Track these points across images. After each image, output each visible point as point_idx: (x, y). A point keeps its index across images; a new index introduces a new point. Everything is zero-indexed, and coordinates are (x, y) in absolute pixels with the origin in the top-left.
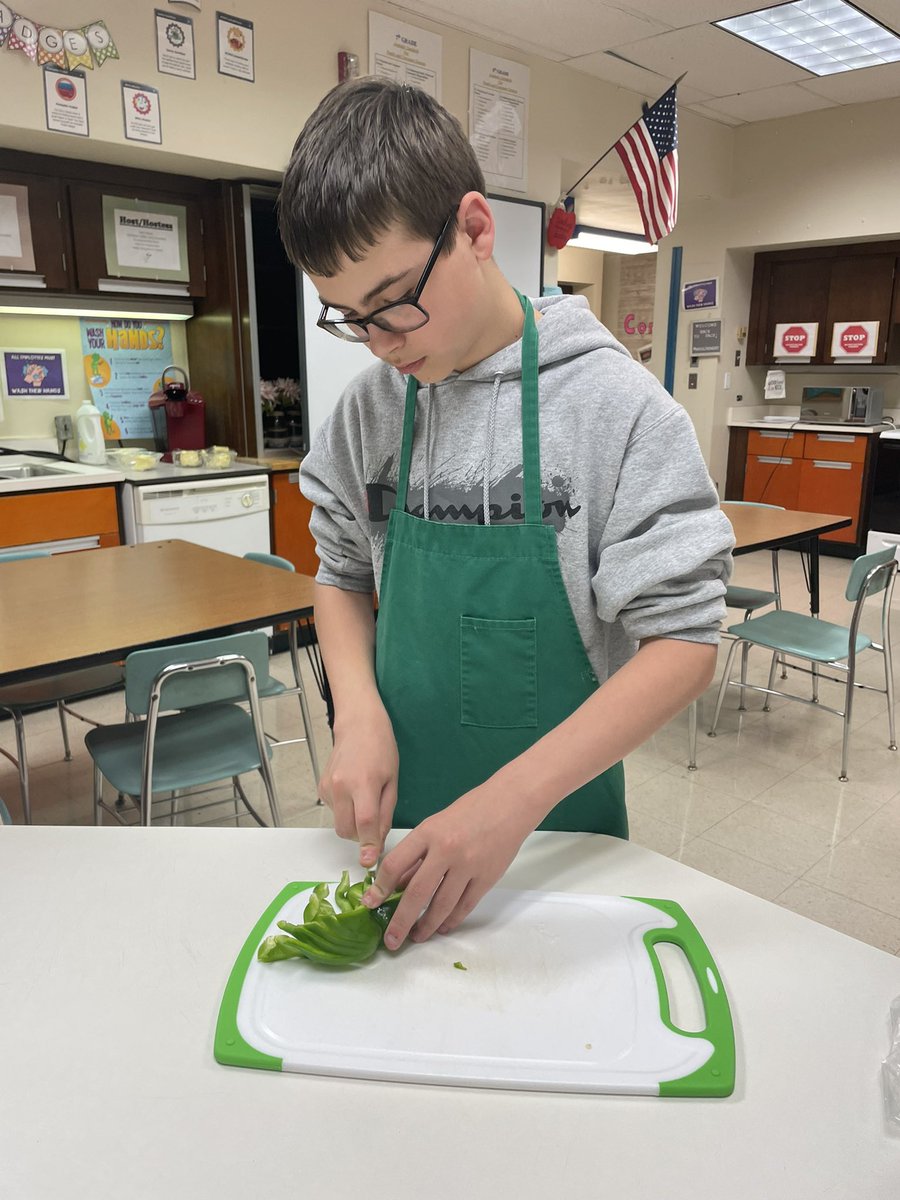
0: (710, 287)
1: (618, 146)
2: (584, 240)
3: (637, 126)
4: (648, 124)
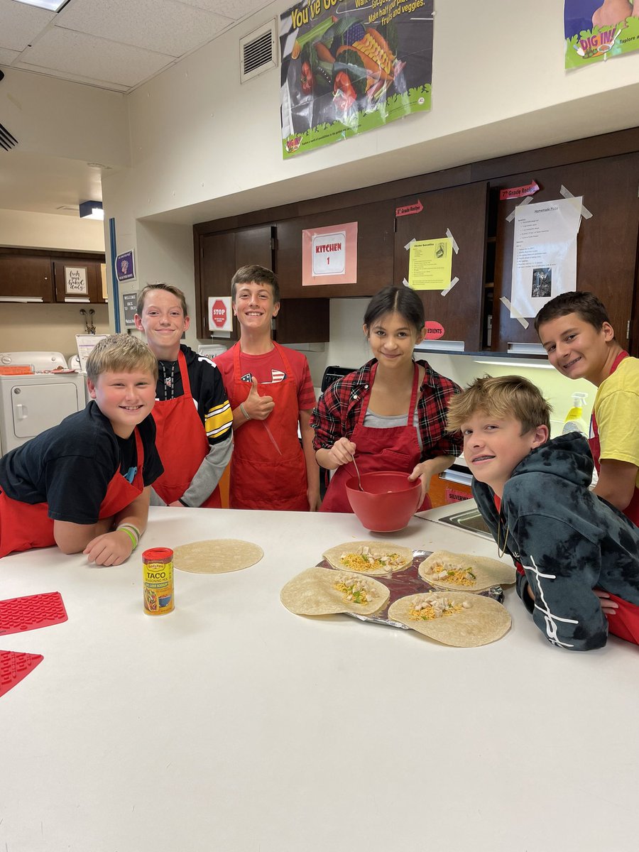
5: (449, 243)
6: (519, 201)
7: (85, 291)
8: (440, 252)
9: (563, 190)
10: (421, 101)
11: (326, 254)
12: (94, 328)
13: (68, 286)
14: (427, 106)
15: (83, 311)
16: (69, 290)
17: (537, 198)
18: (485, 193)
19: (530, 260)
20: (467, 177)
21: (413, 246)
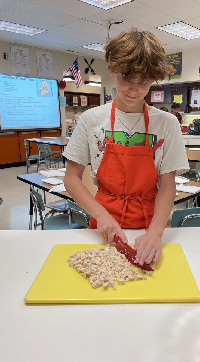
0: (110, 96)
1: (70, 69)
2: (90, 84)
3: (72, 65)
4: (74, 65)
5: (181, 95)
6: (192, 90)
7: (77, 103)
8: (180, 97)
9: (198, 89)
10: (180, 77)
11: (157, 96)
12: (77, 113)
13: (74, 102)
14: (181, 77)
15: (74, 108)
16: (74, 103)
17: (195, 90)
18: (187, 88)
19: (194, 99)
20: (184, 85)
21: (175, 96)
